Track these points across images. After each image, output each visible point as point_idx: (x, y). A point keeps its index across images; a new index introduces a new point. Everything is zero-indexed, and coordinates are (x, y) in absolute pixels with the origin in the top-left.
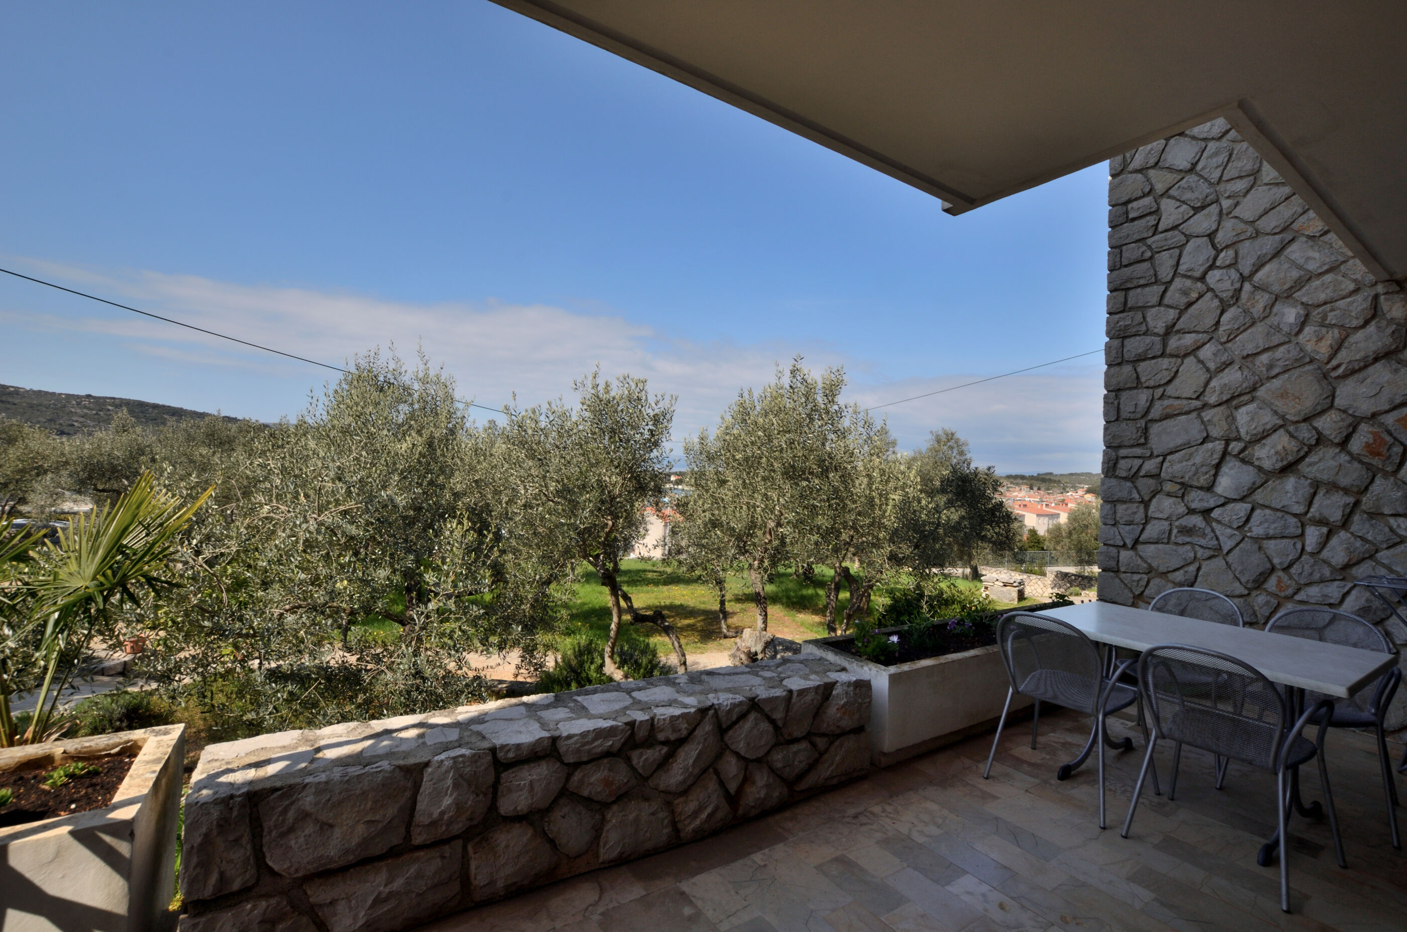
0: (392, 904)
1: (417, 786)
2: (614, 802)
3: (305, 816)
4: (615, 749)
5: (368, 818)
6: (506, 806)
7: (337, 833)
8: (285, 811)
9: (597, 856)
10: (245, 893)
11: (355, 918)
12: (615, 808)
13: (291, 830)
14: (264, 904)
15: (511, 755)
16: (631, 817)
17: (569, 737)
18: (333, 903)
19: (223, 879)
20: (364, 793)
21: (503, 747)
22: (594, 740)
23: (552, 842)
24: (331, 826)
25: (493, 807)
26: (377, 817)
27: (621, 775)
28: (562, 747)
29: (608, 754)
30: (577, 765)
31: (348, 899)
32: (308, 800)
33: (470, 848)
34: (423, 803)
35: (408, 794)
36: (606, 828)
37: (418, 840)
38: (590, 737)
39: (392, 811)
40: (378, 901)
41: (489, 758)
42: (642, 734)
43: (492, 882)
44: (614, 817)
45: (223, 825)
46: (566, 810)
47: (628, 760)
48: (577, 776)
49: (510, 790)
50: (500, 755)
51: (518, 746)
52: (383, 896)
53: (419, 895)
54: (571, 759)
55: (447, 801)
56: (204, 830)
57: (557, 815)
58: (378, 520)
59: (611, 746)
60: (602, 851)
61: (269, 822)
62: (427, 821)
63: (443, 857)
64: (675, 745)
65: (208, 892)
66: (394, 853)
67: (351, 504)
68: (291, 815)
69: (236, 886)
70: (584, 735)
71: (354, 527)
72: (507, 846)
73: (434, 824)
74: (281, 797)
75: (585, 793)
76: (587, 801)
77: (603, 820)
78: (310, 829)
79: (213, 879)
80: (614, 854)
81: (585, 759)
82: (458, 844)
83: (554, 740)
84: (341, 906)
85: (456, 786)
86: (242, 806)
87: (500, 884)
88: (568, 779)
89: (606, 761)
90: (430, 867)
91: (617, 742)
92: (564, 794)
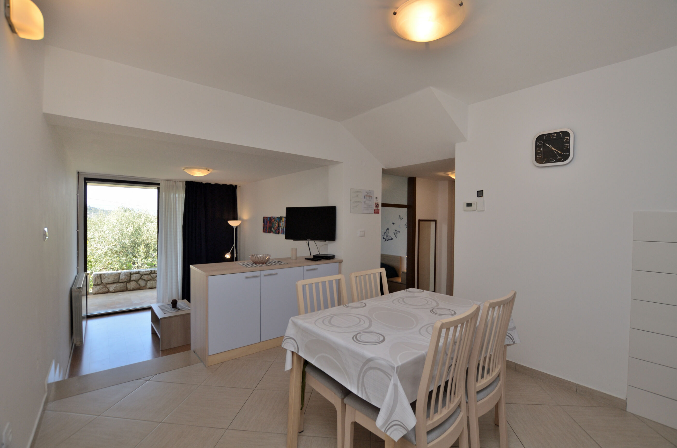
0: (117, 288)
1: (120, 275)
2: (149, 280)
3: (106, 277)
4: (148, 273)
5: (114, 278)
6: (132, 279)
7: (110, 279)
8: (104, 276)
9: (146, 287)
10: (100, 284)
11: (113, 289)
12: (149, 281)
13: (105, 278)
14: (102, 286)
15: (132, 273)
16: (151, 282)
17: (141, 271)
18: (110, 287)
19: (97, 283)
20: (113, 275)
21: (131, 272)
23: (139, 285)
24: (109, 278)
25: (130, 279)
26: (115, 278)
27: (150, 277)
28: (140, 273)
29: (147, 274)
30: (143, 275)
31: (112, 286)
32: (106, 275)
33: (127, 283)
34: (121, 277)
35: (119, 276)
36: (148, 284)
37: (120, 281)
39: (117, 277)
40: (115, 287)
41: (129, 273)
42: (153, 272)
43: (130, 288)
44: (149, 282)
45: (97, 277)
46: (141, 280)
47: (151, 275)
48: (143, 277)
49: (132, 277)
50: (131, 273)
51: (133, 272)
52: (116, 287)
53: (121, 287)
54: (141, 274)
55: (124, 277)
56: (95, 277)
57: (140, 281)
60: (147, 287)
61: (102, 277)
62: (121, 279)
63: (124, 284)
65: (96, 284)
66: (117, 283)
68: (105, 277)
69: (99, 283)
70: (143, 271)
72: (132, 284)
73: (122, 280)
74: (104, 275)
75: (144, 279)
76: (145, 280)
77: (147, 283)
78: (107, 278)
79: (96, 282)
80: (149, 287)
81: (143, 274)
82: (126, 283)
83: (139, 272)
84: (111, 287)
85: (125, 275)
86: (99, 275)
87: (131, 288)
88: (141, 277)
89: (147, 275)
90: (122, 285)
91: (149, 273)
92: (141, 278)
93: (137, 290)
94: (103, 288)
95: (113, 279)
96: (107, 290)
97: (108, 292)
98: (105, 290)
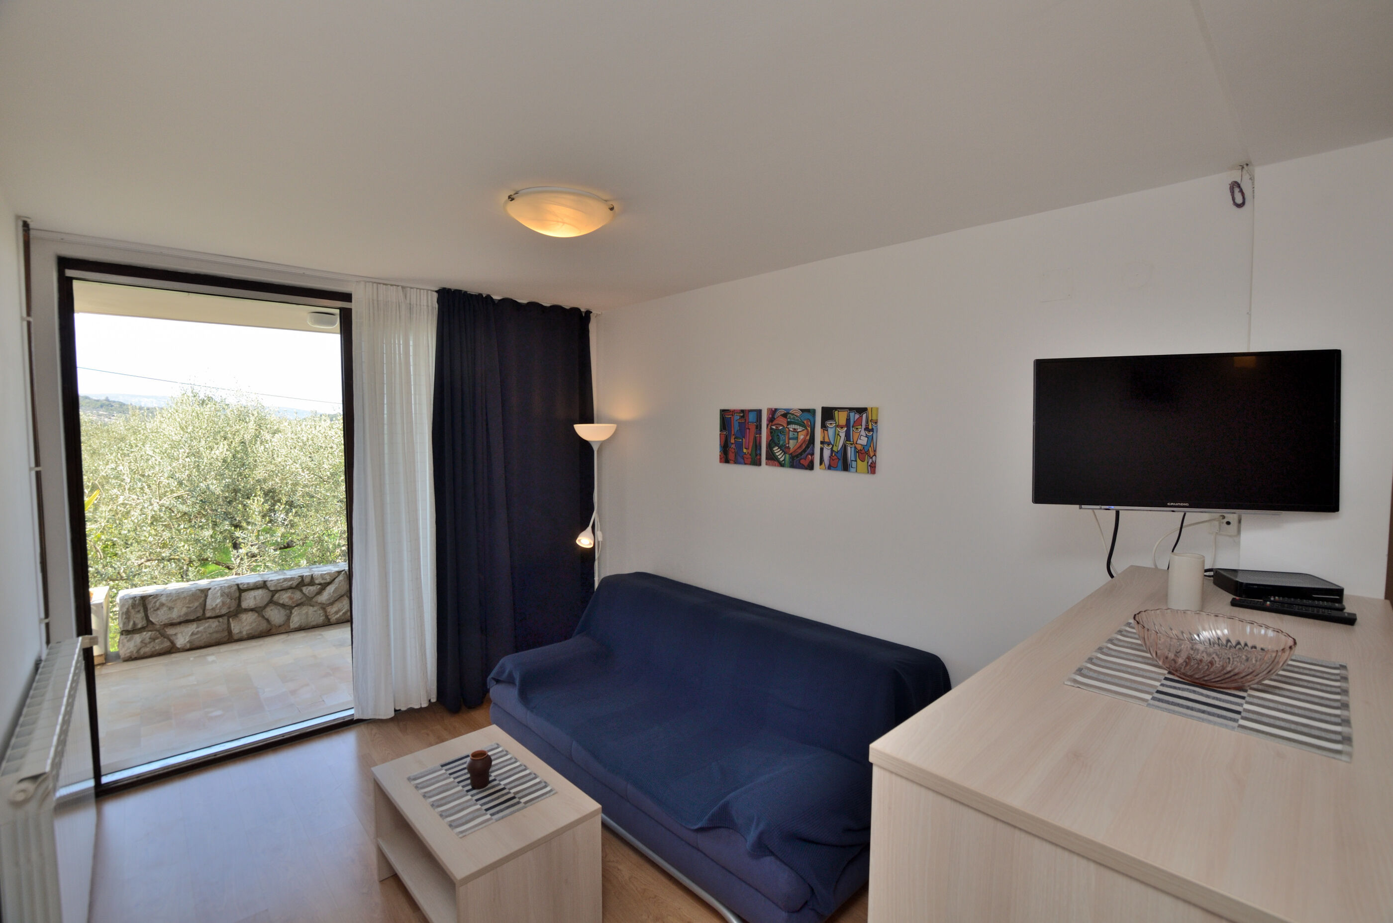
0: (199, 635)
1: (206, 596)
2: (295, 606)
3: (162, 605)
4: (294, 586)
5: (187, 605)
6: (244, 605)
7: (175, 610)
8: (155, 602)
9: (289, 626)
10: (143, 629)
11: (185, 639)
12: (296, 608)
13: (158, 609)
14: (150, 633)
15: (245, 586)
16: (304, 612)
17: (271, 581)
18: (175, 634)
19: (135, 624)
20: (185, 598)
21: (241, 584)
22: (283, 582)
23: (268, 620)
24: (173, 608)
25: (239, 605)
26: (191, 606)
27: (298, 595)
28: (269, 584)
29: (290, 588)
30: (276, 591)
31: (182, 633)
32: (163, 599)
33: (231, 620)
34: (209, 602)
35: (203, 599)
36: (292, 616)
37: (208, 614)
38: (281, 581)
39: (196, 604)
40: (193, 634)
41: (236, 587)
42: (307, 580)
43: (241, 632)
44: (295, 612)
45: (134, 606)
46: (272, 608)
47: (301, 591)
48: (277, 595)
49: (246, 599)
50: (241, 586)
51: (248, 584)
52: (195, 632)
53: (210, 634)
54: (272, 589)
55: (218, 601)
56: (127, 607)
57: (268, 609)
58: (201, 501)
59: (291, 584)
60: (291, 624)
61: (149, 606)
62: (211, 608)
63: (219, 622)
64: (324, 586)
65: (130, 627)
66: (197, 619)
67: (181, 492)
68: (158, 604)
69: (139, 626)
70: (278, 580)
71: (185, 506)
72: (246, 619)
73: (213, 609)
74: (154, 598)
75: (281, 602)
76: (283, 606)
77: (291, 613)
78: (165, 609)
79: (131, 623)
80: (297, 626)
81: (279, 589)
82: (226, 618)
83: (265, 582)
84: (179, 636)
85: (222, 596)
86: (140, 600)
87: (244, 633)
88: (273, 596)
89: (290, 590)
90: (214, 624)
91: (295, 583)
92: (271, 602)
93: (263, 637)
94: (153, 639)
95: (184, 610)
96: (167, 644)
97: (172, 650)
98: (159, 645)
